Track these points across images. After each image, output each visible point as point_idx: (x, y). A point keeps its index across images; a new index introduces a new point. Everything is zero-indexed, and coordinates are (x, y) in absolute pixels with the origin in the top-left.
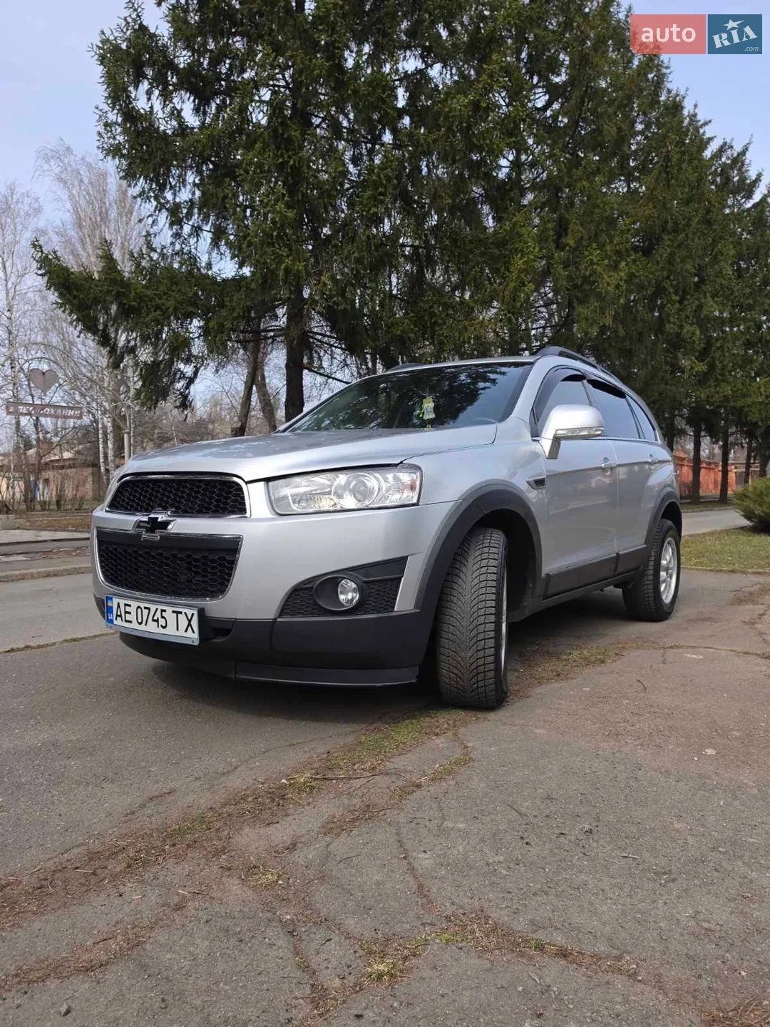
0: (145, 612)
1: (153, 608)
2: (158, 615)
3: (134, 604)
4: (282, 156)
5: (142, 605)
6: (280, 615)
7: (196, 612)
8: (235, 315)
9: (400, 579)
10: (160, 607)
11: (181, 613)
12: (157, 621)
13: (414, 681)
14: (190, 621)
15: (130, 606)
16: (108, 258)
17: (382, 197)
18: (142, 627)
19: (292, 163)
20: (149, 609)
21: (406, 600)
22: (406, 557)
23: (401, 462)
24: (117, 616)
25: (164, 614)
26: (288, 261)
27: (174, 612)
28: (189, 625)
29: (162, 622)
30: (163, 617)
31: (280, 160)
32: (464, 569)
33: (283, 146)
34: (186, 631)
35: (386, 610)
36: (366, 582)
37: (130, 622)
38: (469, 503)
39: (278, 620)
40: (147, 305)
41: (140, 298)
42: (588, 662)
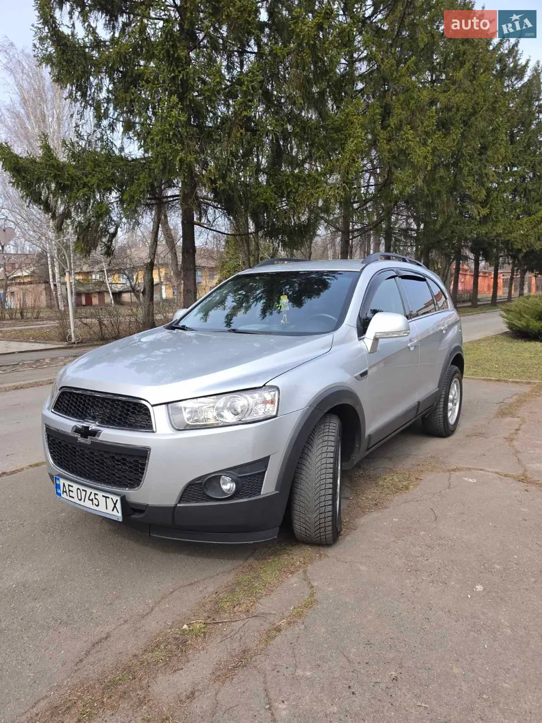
0: (83, 493)
1: (89, 491)
2: (92, 497)
3: (76, 486)
4: (174, 71)
5: (81, 488)
6: (180, 502)
7: (119, 499)
8: (141, 190)
9: (265, 472)
10: (94, 491)
11: (109, 498)
12: (92, 500)
13: (276, 537)
14: (115, 504)
15: (72, 486)
16: (47, 148)
17: (250, 103)
18: (81, 503)
19: (181, 76)
20: (86, 491)
21: (269, 486)
22: (269, 456)
23: (264, 385)
24: (63, 492)
25: (96, 496)
26: (182, 154)
27: (103, 496)
28: (115, 507)
29: (95, 502)
30: (96, 499)
31: (173, 75)
32: (310, 454)
33: (174, 63)
34: (113, 510)
35: (255, 495)
36: (241, 477)
37: (73, 498)
38: (313, 408)
39: (178, 505)
40: (77, 183)
41: (72, 178)
42: (398, 490)
